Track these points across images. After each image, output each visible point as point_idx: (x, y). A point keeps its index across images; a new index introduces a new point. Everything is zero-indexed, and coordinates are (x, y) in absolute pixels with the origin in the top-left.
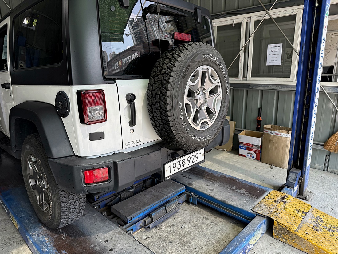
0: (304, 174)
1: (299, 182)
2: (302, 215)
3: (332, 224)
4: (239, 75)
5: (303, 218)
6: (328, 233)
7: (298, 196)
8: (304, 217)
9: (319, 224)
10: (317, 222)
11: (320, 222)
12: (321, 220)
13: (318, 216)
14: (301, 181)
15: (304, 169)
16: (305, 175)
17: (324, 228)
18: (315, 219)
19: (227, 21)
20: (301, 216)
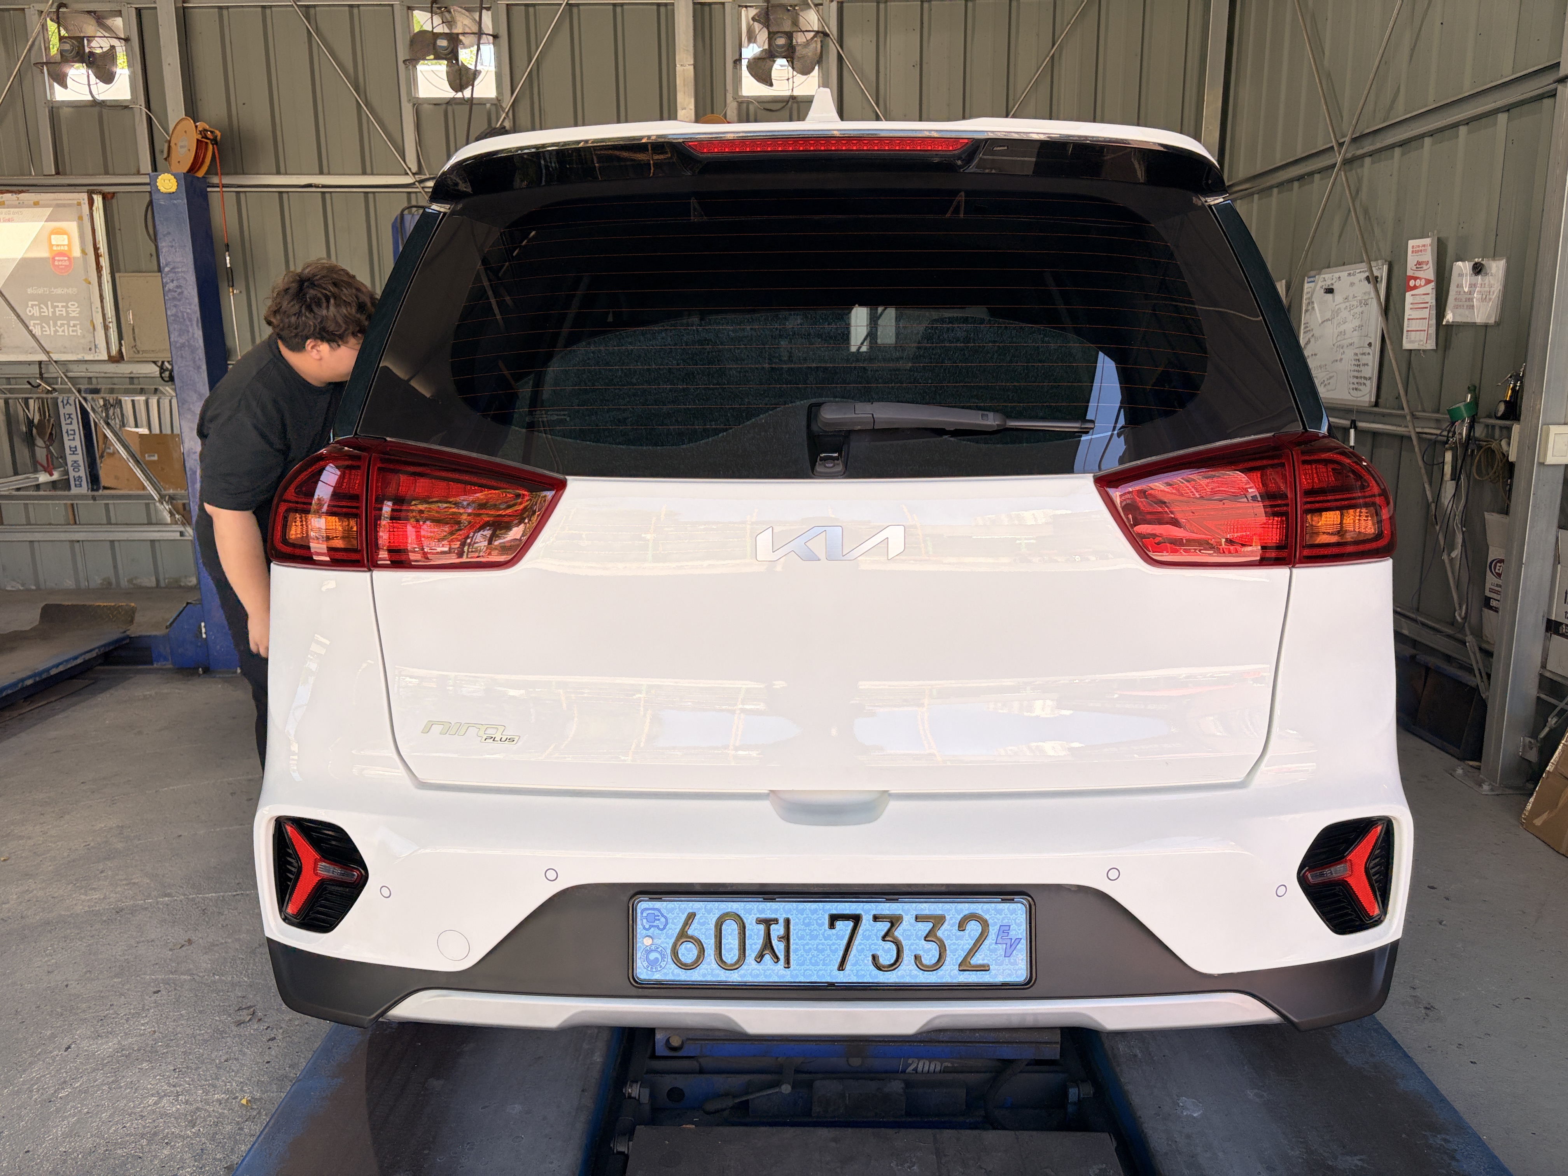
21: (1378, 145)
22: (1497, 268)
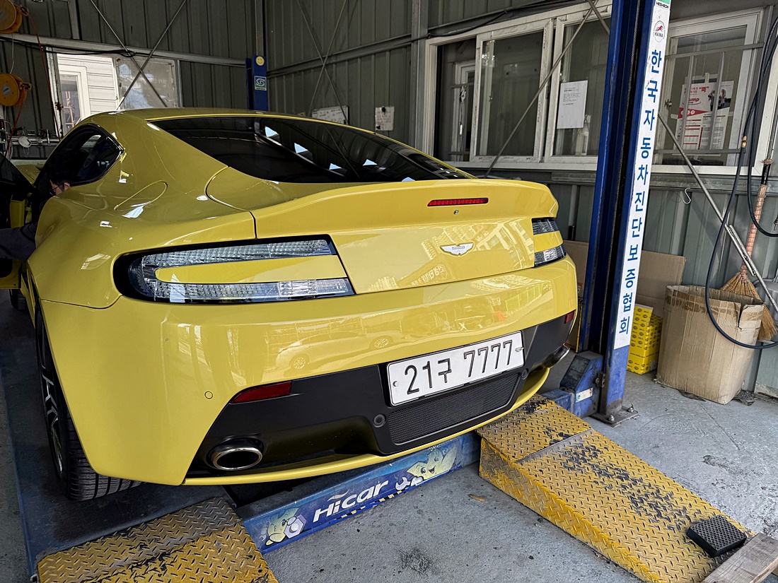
0: (608, 365)
1: (594, 382)
2: (555, 438)
3: (616, 464)
4: (535, 151)
5: (550, 444)
6: (593, 476)
7: (594, 415)
8: (556, 441)
9: (583, 459)
10: (584, 454)
11: (590, 456)
12: (594, 453)
13: (594, 445)
14: (601, 380)
15: (609, 354)
16: (610, 366)
17: (589, 467)
18: (580, 450)
19: (516, 28)
20: (549, 440)
21: (339, 60)
22: (391, 110)
